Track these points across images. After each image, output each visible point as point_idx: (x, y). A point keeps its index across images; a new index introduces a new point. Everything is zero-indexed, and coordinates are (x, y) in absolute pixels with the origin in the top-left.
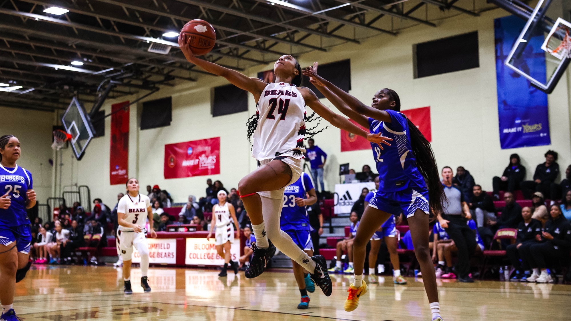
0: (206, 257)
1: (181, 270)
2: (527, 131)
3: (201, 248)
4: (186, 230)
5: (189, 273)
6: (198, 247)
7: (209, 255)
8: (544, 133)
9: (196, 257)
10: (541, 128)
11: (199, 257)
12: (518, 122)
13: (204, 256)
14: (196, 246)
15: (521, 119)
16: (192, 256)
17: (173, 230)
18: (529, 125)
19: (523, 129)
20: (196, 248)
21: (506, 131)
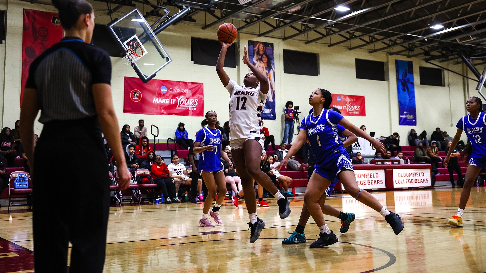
0: (408, 182)
1: (390, 193)
2: (409, 118)
3: (403, 175)
4: (391, 163)
5: (397, 194)
6: (401, 175)
7: (409, 181)
8: (414, 120)
9: (400, 182)
10: (413, 117)
11: (402, 182)
12: (405, 113)
13: (406, 181)
14: (399, 174)
15: (407, 112)
16: (397, 182)
17: (380, 163)
18: (409, 115)
19: (407, 117)
20: (399, 176)
21: (401, 116)
